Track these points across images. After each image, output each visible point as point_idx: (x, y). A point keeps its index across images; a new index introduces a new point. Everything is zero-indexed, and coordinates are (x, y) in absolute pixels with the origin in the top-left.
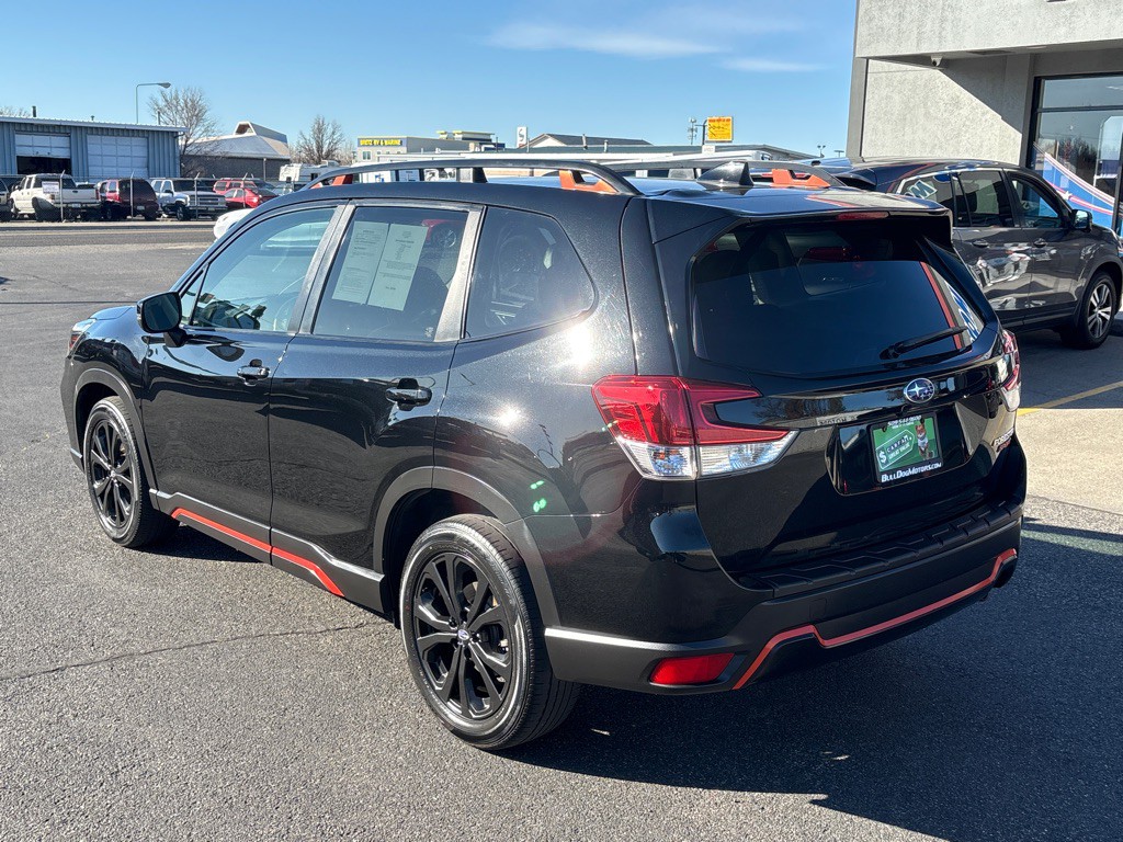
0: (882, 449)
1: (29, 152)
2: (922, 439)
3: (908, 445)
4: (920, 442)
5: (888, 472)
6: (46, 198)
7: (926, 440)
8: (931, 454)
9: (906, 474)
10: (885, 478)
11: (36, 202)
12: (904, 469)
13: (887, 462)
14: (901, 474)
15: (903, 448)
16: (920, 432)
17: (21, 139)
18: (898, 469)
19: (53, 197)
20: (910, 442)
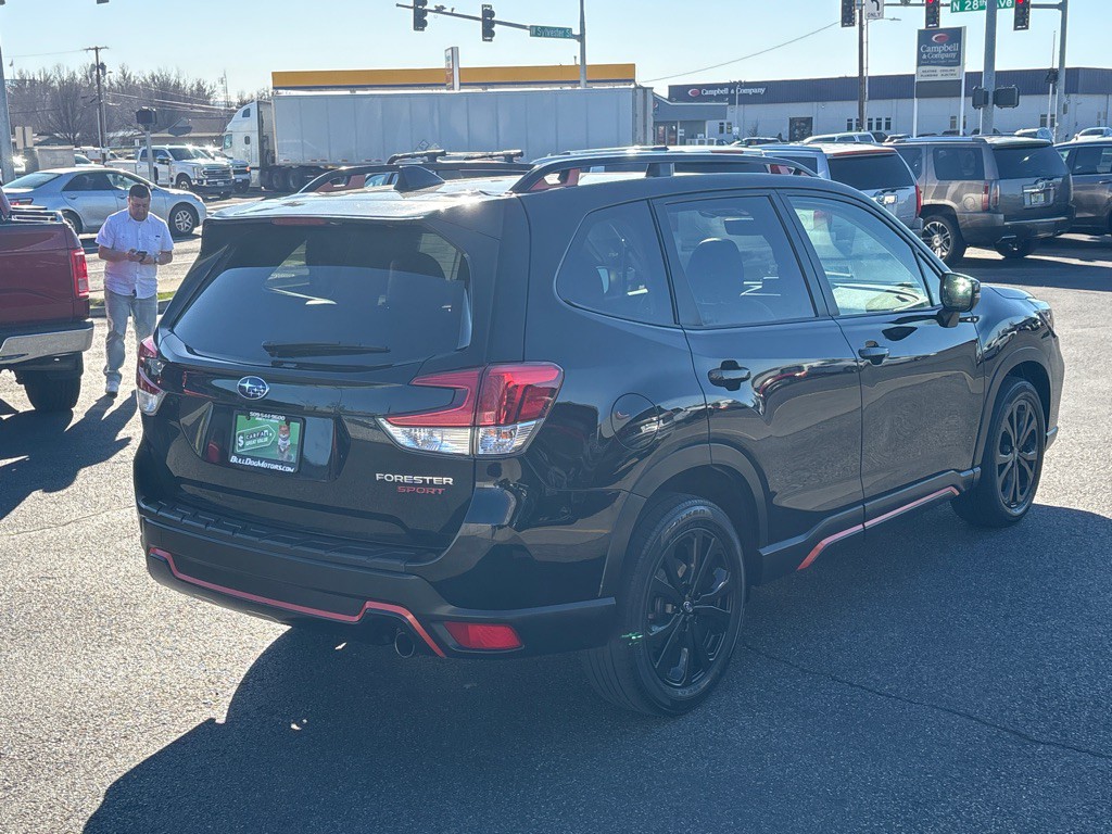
0: (242, 434)
2: (285, 439)
3: (266, 439)
4: (280, 442)
5: (239, 456)
7: (288, 443)
8: (289, 457)
9: (254, 464)
10: (234, 459)
12: (253, 459)
13: (242, 447)
14: (249, 462)
15: (260, 441)
16: (284, 432)
18: (249, 457)
20: (270, 438)
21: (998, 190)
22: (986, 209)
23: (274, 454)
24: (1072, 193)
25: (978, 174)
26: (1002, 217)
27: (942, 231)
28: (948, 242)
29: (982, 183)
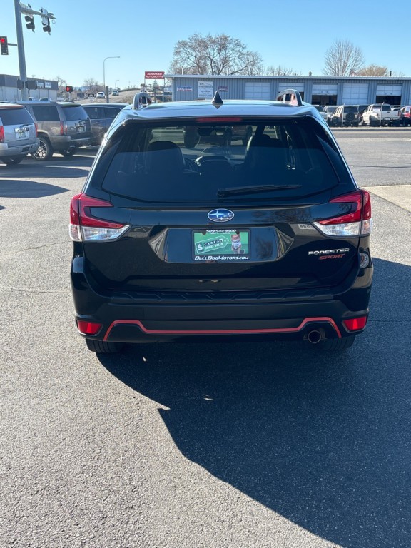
0: (201, 243)
1: (382, 94)
2: (236, 242)
3: (222, 244)
4: (233, 244)
5: (201, 256)
6: (375, 115)
7: (240, 244)
9: (215, 259)
10: (198, 258)
11: (371, 118)
12: (214, 256)
13: (203, 250)
14: (211, 258)
15: (218, 245)
16: (235, 239)
17: (380, 88)
18: (210, 255)
19: (378, 115)
20: (224, 243)
21: (66, 126)
22: (63, 134)
23: (231, 251)
24: (91, 127)
25: (57, 119)
26: (69, 137)
27: (42, 144)
28: (45, 149)
29: (59, 122)
